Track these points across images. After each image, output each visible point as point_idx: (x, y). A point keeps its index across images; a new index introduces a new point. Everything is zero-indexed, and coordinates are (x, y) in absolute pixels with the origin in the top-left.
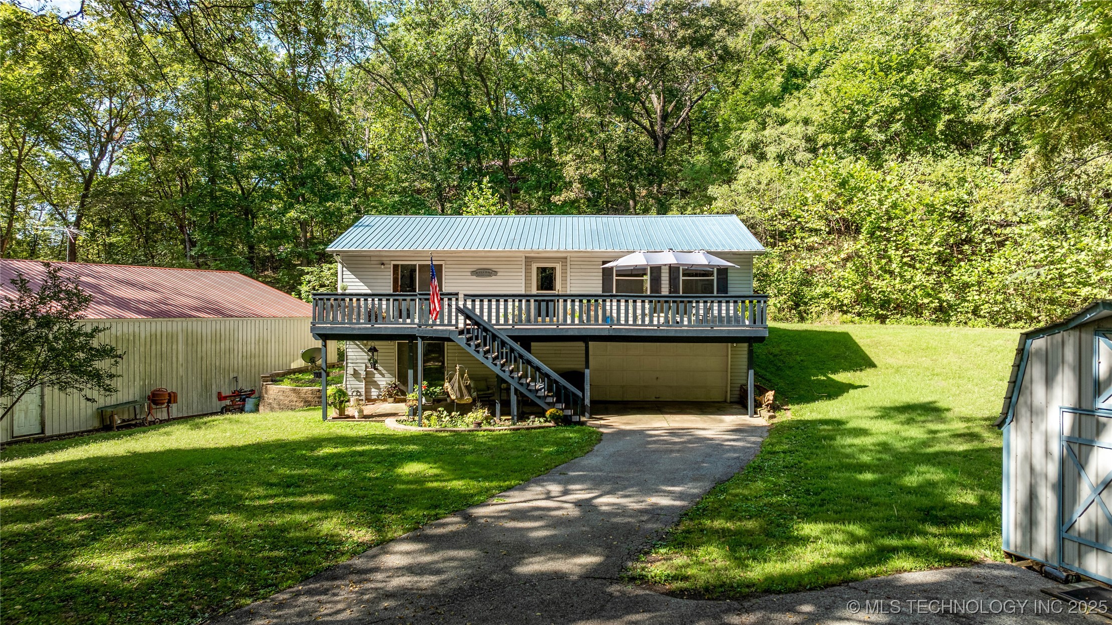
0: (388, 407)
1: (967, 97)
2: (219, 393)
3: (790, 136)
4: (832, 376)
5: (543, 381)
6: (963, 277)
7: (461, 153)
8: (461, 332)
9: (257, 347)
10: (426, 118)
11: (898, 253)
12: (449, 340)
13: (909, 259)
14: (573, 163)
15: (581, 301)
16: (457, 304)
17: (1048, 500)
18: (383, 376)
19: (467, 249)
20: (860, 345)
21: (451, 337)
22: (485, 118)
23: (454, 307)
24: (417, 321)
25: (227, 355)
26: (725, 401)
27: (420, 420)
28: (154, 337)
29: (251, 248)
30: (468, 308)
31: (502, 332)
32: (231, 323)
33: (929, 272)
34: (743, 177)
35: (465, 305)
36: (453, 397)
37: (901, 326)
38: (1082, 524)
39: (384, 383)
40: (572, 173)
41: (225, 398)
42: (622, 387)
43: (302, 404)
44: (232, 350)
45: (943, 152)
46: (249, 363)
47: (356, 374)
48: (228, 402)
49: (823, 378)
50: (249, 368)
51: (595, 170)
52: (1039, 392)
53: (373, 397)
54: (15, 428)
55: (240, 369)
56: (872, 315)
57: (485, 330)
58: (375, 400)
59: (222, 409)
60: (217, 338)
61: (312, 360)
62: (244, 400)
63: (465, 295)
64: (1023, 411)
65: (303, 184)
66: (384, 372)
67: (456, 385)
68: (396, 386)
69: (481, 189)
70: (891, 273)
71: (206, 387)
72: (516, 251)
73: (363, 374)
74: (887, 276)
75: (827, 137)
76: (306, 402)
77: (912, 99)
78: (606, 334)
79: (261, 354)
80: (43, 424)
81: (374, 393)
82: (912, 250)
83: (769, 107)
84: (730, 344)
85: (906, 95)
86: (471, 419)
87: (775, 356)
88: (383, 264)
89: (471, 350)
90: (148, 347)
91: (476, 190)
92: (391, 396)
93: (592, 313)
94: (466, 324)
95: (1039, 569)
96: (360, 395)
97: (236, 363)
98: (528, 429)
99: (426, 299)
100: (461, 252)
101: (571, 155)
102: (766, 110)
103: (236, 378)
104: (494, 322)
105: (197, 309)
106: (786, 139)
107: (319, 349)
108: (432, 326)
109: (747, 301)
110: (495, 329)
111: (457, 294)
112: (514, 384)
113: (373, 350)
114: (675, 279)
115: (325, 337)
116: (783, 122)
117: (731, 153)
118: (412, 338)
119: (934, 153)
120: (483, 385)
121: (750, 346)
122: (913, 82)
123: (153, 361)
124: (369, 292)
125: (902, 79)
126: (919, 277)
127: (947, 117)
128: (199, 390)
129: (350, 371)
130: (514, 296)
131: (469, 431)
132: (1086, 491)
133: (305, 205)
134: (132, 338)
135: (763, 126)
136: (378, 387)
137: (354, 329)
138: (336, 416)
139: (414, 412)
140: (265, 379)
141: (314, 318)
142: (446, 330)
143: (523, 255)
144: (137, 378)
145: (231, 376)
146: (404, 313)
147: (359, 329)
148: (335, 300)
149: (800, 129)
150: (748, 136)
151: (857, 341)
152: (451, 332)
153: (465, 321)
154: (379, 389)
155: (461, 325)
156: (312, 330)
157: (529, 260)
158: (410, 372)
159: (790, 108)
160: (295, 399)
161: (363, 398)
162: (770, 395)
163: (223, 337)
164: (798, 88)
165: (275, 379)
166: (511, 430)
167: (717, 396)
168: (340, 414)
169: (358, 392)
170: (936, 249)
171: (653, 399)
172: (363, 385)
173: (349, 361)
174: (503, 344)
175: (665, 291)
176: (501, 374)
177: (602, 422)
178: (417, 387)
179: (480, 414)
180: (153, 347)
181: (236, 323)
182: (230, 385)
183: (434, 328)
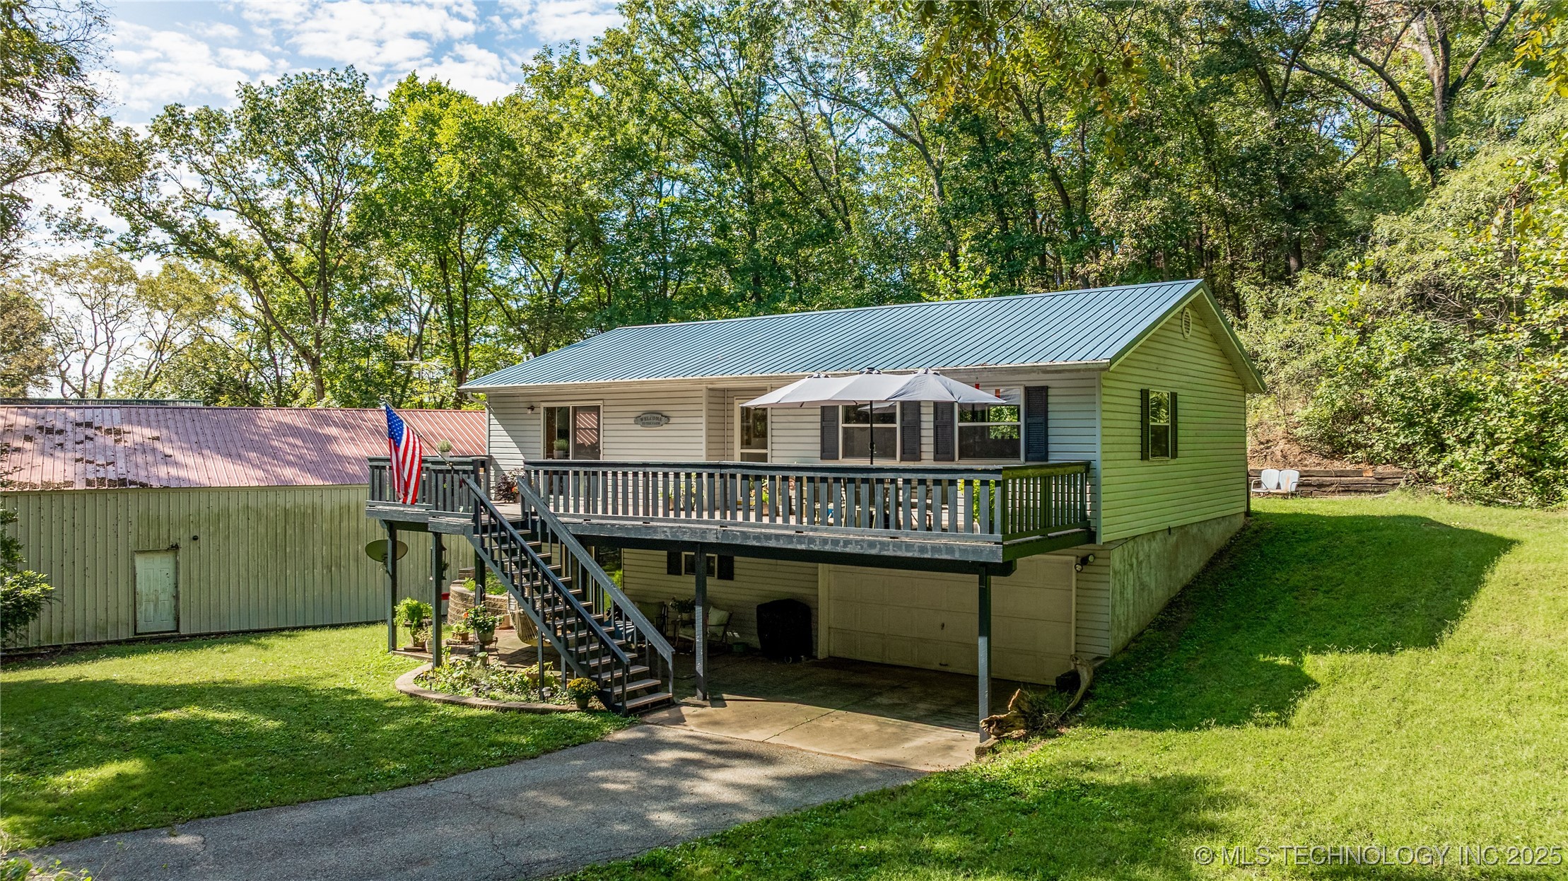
28: (345, 511)
54: (141, 623)
80: (177, 620)
90: (337, 522)
114: (945, 427)
115: (390, 525)
123: (344, 542)
134: (310, 511)
144: (319, 566)
157: (731, 393)
171: (936, 666)
180: (344, 524)
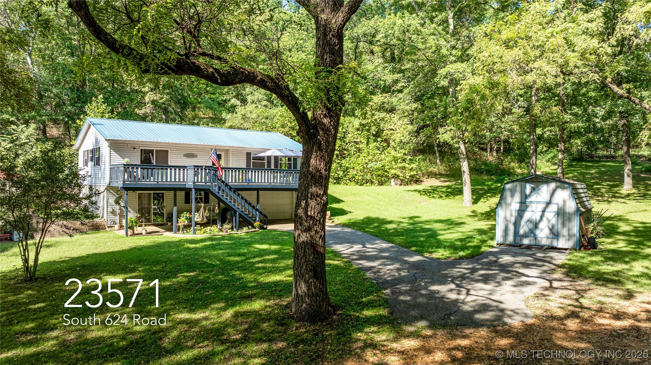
17: (511, 228)
18: (130, 212)
21: (210, 189)
26: (291, 218)
38: (521, 232)
47: (113, 212)
52: (509, 199)
53: (123, 225)
64: (504, 205)
66: (130, 210)
72: (210, 145)
73: (118, 211)
81: (124, 222)
84: (294, 192)
88: (135, 148)
95: (510, 245)
96: (116, 224)
115: (127, 189)
129: (110, 210)
130: (239, 169)
132: (523, 223)
138: (131, 234)
142: (207, 185)
152: (210, 186)
162: (328, 213)
168: (133, 233)
169: (114, 222)
172: (118, 218)
173: (109, 204)
175: (273, 167)
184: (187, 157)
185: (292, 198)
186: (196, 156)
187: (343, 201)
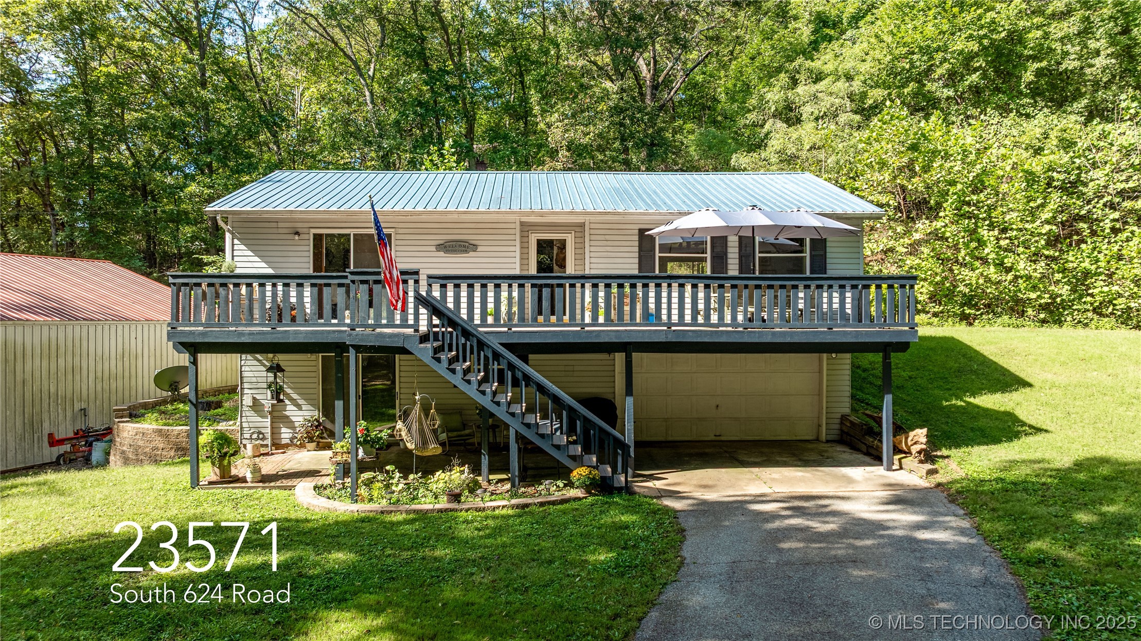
0: (306, 458)
1: (1061, 40)
2: (51, 435)
3: (831, 94)
4: (972, 400)
5: (560, 417)
6: (1082, 265)
7: (415, 113)
8: (424, 338)
9: (120, 364)
10: (371, 73)
11: (991, 233)
12: (404, 351)
13: (1007, 241)
14: (560, 124)
15: (608, 286)
16: (416, 291)
18: (299, 407)
19: (429, 208)
20: (985, 354)
21: (407, 346)
22: (443, 71)
23: (411, 294)
24: (348, 321)
25: (70, 377)
26: (817, 440)
27: (355, 486)
29: (149, 238)
30: (434, 298)
31: (491, 338)
32: (75, 330)
33: (1035, 258)
34: (775, 143)
35: (429, 292)
36: (411, 446)
37: (995, 328)
39: (301, 419)
40: (558, 138)
41: (61, 442)
42: (666, 420)
43: (172, 453)
44: (77, 370)
45: (1029, 110)
46: (106, 387)
47: (256, 405)
48: (67, 447)
49: (960, 403)
50: (106, 395)
51: (588, 134)
53: (284, 442)
55: (92, 396)
56: (955, 315)
57: (466, 334)
58: (286, 446)
59: (59, 458)
60: (51, 351)
61: (174, 387)
62: (91, 445)
63: (430, 277)
65: (209, 151)
66: (301, 402)
67: (415, 427)
68: (320, 424)
69: (442, 155)
70: (984, 261)
71: (32, 425)
72: (506, 213)
73: (267, 405)
74: (977, 264)
75: (877, 94)
76: (177, 450)
77: (992, 43)
78: (662, 339)
79: (127, 374)
81: (286, 434)
82: (1012, 229)
83: (800, 60)
84: (825, 355)
85: (985, 36)
86: (441, 485)
87: (865, 370)
88: (297, 233)
89: (442, 369)
91: (435, 157)
92: (311, 440)
93: (627, 308)
94: (431, 325)
96: (264, 439)
97: (84, 388)
98: (542, 504)
99: (363, 282)
100: (420, 213)
101: (556, 115)
102: (796, 64)
103: (84, 411)
104: (477, 321)
105: (30, 309)
106: (826, 98)
107: (185, 368)
108: (374, 326)
109: (884, 286)
110: (480, 332)
111: (417, 273)
112: (515, 426)
113: (276, 369)
114: (747, 256)
115: (194, 348)
116: (818, 78)
117: (752, 117)
118: (340, 348)
119: (1018, 111)
120: (455, 421)
121: (886, 357)
122: (993, 22)
124: (270, 271)
125: (980, 18)
126: (1023, 266)
127: (1037, 65)
128: (19, 429)
129: (248, 401)
130: (509, 278)
131: (440, 511)
133: (210, 177)
135: (795, 82)
136: (290, 424)
137: (241, 334)
138: (214, 478)
139: (344, 470)
140: (120, 414)
141: (176, 317)
142: (397, 335)
143: (517, 218)
145: (77, 407)
146: (327, 308)
147: (251, 334)
148: (210, 285)
149: (842, 85)
150: (774, 96)
151: (978, 348)
152: (406, 337)
153: (430, 320)
154: (294, 428)
155: (423, 328)
156: (170, 336)
157: (526, 228)
158: (339, 404)
159: (825, 61)
160: (161, 446)
161: (269, 442)
162: (919, 435)
163: (62, 350)
164: (830, 39)
165: (134, 414)
166: (513, 507)
167: (804, 432)
168: (222, 476)
169: (260, 433)
170: (1047, 228)
171: (712, 438)
172: (267, 422)
173: (246, 385)
174: (497, 356)
175: (733, 269)
176: (493, 408)
177: (658, 484)
178: (348, 432)
179: (457, 475)
181: (85, 330)
182: (74, 419)
183: (378, 330)
184: (446, 251)
185: (820, 372)
186: (474, 248)
187: (1027, 385)
